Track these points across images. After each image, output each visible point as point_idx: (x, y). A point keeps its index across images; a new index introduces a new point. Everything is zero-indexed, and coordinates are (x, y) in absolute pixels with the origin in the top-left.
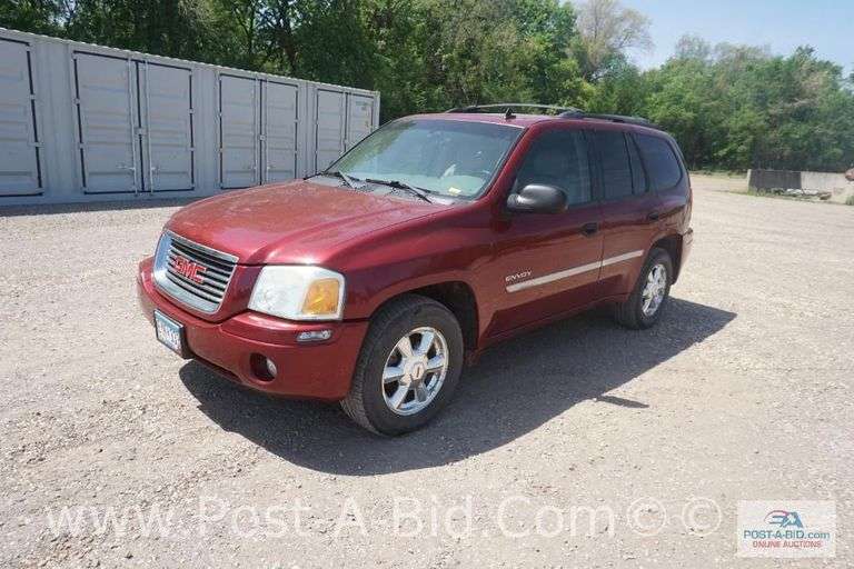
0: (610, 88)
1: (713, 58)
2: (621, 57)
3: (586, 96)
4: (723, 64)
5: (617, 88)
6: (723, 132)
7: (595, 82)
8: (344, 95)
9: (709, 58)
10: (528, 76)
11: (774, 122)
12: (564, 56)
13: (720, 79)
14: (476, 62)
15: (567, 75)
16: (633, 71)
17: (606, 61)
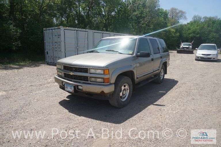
1: (202, 20)
4: (205, 22)
9: (201, 20)
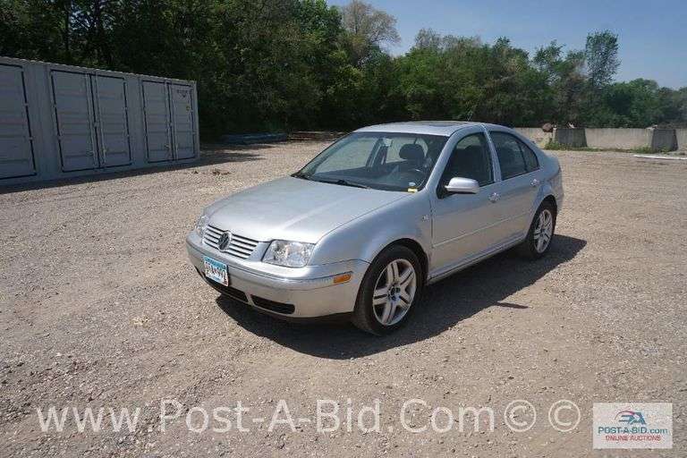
0: (371, 72)
1: (443, 47)
2: (377, 48)
3: (355, 78)
4: (452, 52)
5: (376, 71)
6: (456, 102)
7: (359, 67)
8: (166, 85)
9: (440, 47)
10: (310, 65)
11: (490, 93)
12: (335, 48)
13: (449, 63)
14: (268, 54)
15: (338, 62)
16: (387, 57)
17: (366, 51)
